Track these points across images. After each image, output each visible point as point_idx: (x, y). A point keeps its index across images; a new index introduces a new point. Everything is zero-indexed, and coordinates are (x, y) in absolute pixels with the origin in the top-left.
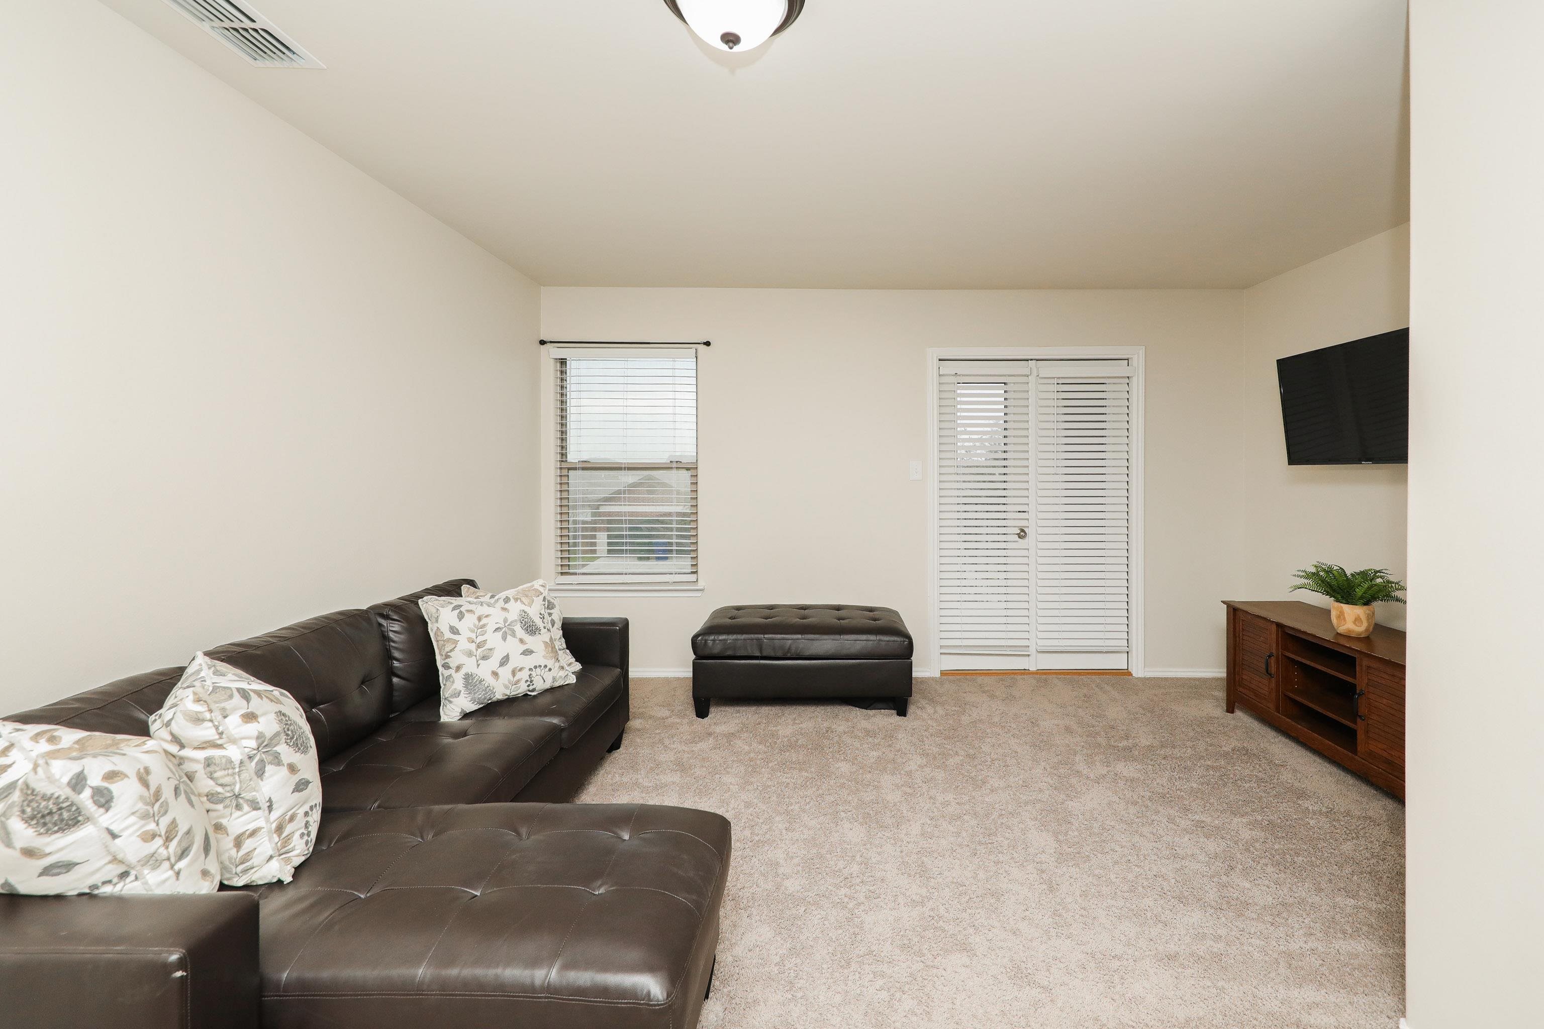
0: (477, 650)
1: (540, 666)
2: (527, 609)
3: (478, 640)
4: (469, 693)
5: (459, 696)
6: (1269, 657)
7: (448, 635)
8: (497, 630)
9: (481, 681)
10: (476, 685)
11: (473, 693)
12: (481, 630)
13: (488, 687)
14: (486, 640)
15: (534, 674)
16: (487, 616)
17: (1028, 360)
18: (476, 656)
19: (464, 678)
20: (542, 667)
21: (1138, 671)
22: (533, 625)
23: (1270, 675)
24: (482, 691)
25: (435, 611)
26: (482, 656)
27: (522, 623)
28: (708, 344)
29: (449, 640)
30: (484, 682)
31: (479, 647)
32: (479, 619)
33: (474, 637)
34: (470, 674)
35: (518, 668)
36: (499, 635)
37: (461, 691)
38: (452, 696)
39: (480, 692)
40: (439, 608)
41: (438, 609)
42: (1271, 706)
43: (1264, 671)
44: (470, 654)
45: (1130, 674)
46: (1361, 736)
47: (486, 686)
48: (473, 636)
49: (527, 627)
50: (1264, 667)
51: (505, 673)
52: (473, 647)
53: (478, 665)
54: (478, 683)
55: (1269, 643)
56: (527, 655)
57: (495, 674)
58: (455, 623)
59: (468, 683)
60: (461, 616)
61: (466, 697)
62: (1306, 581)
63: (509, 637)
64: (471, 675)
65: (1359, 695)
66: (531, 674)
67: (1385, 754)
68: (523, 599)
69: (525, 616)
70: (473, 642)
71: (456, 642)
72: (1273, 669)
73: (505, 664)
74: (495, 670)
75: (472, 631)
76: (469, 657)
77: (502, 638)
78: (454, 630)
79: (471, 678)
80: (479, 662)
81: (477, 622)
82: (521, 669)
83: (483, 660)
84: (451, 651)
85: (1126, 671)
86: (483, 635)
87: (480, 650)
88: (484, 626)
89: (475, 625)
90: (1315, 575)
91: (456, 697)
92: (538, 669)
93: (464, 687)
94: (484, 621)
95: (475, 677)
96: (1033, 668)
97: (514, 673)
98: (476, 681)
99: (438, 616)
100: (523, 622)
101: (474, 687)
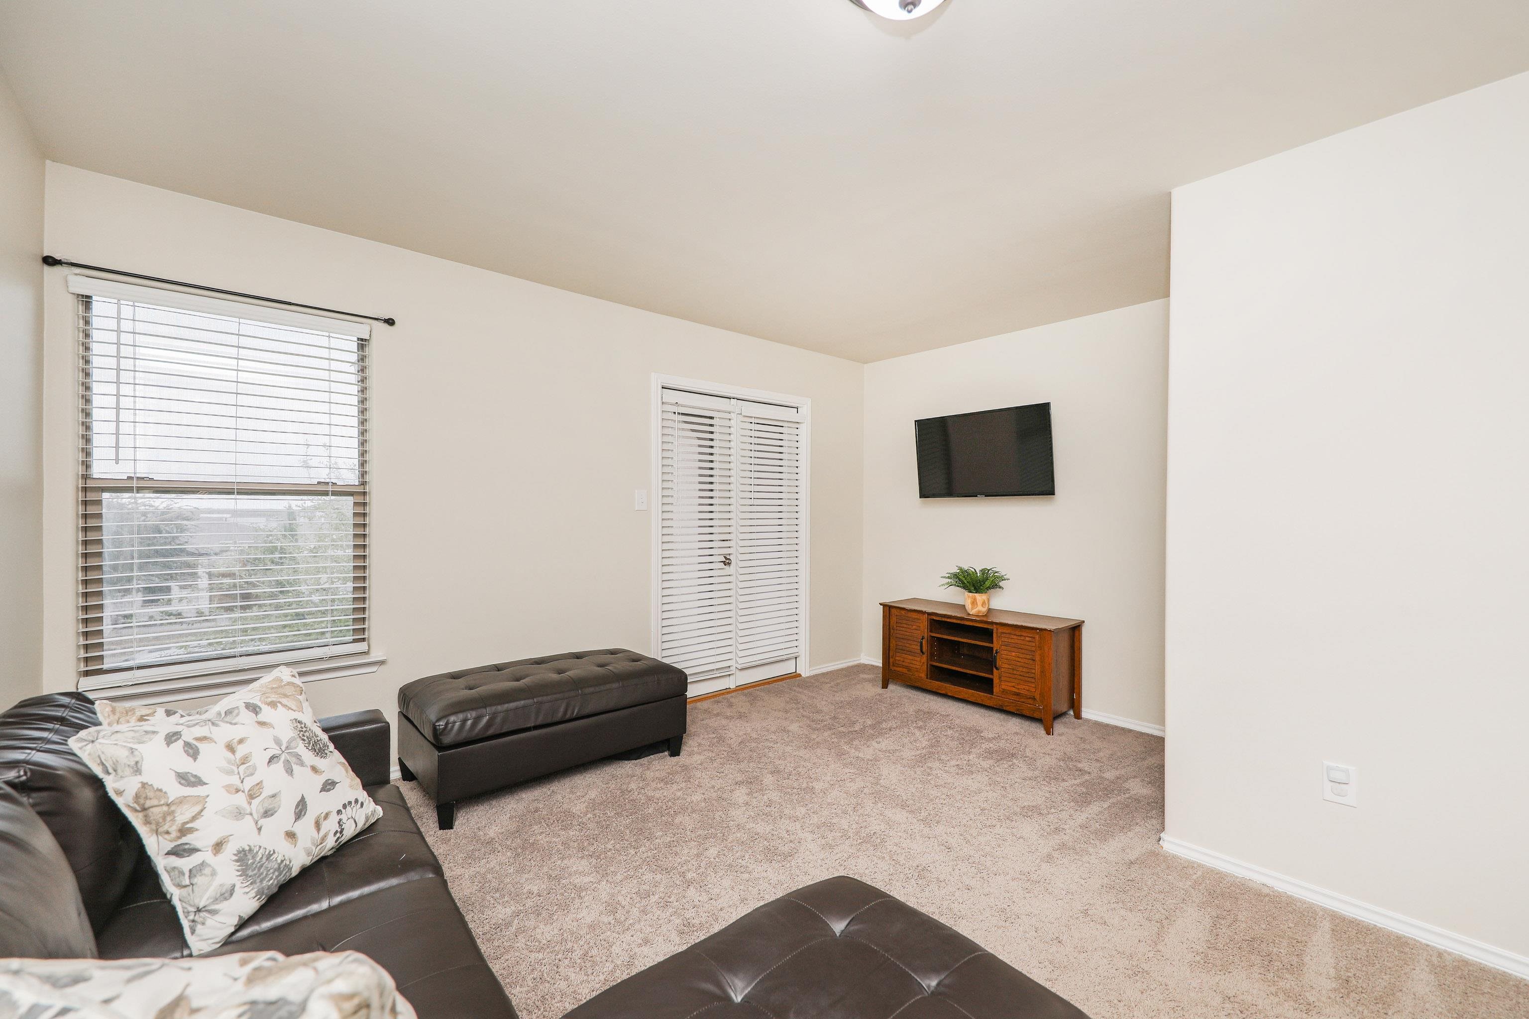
0: (250, 804)
1: (350, 803)
2: (299, 716)
3: (249, 784)
4: (251, 884)
5: (231, 895)
6: (923, 639)
7: (175, 791)
8: (272, 759)
9: (269, 856)
10: (262, 866)
11: (258, 881)
12: (245, 766)
13: (282, 861)
14: (261, 782)
15: (344, 817)
16: (241, 741)
17: (730, 398)
18: (251, 814)
19: (237, 861)
20: (353, 803)
21: (805, 671)
22: (318, 741)
23: (923, 653)
24: (273, 873)
25: (126, 753)
26: (262, 811)
27: (304, 740)
28: (390, 322)
29: (181, 801)
30: (275, 856)
31: (251, 797)
32: (231, 748)
33: (238, 782)
34: (247, 848)
35: (323, 815)
36: (279, 766)
37: (234, 886)
38: (216, 900)
39: (270, 876)
40: (134, 746)
41: (132, 749)
42: (923, 675)
43: (919, 651)
44: (239, 814)
45: (800, 675)
46: (996, 682)
47: (279, 861)
48: (235, 780)
49: (313, 745)
50: (919, 648)
51: (305, 829)
52: (240, 799)
53: (260, 829)
54: (264, 859)
55: (922, 629)
56: (329, 790)
57: (291, 835)
58: (186, 765)
59: (247, 865)
60: (192, 751)
61: (247, 893)
62: (949, 580)
63: (295, 768)
64: (250, 850)
65: (996, 653)
66: (340, 820)
67: (1014, 690)
68: (284, 701)
69: (302, 727)
70: (237, 791)
71: (202, 800)
72: (924, 649)
73: (303, 813)
74: (289, 828)
75: (230, 773)
76: (237, 820)
77: (287, 772)
78: (187, 779)
79: (250, 857)
80: (260, 823)
81: (229, 755)
82: (327, 816)
83: (265, 817)
84: (194, 819)
85: (795, 674)
86: (252, 774)
87: (255, 802)
88: (244, 760)
89: (229, 762)
90: (955, 576)
91: (226, 899)
92: (348, 808)
93: (241, 876)
94: (241, 751)
95: (257, 852)
96: (733, 686)
97: (318, 825)
98: (262, 858)
99: (137, 763)
100: (305, 738)
101: (259, 870)
